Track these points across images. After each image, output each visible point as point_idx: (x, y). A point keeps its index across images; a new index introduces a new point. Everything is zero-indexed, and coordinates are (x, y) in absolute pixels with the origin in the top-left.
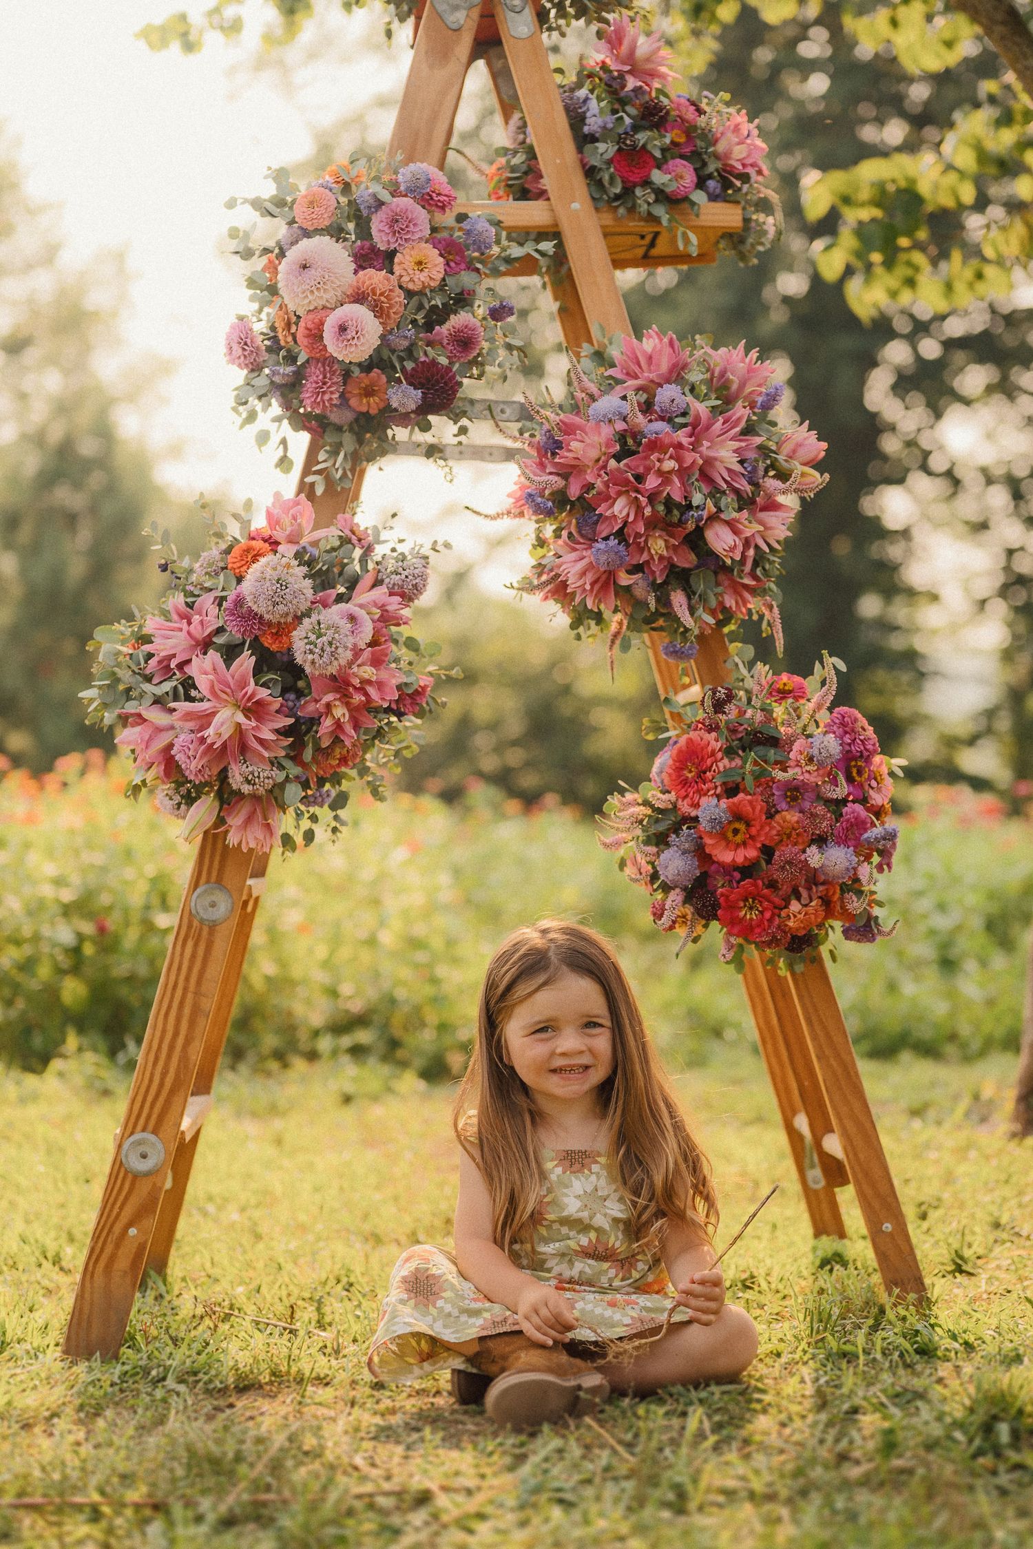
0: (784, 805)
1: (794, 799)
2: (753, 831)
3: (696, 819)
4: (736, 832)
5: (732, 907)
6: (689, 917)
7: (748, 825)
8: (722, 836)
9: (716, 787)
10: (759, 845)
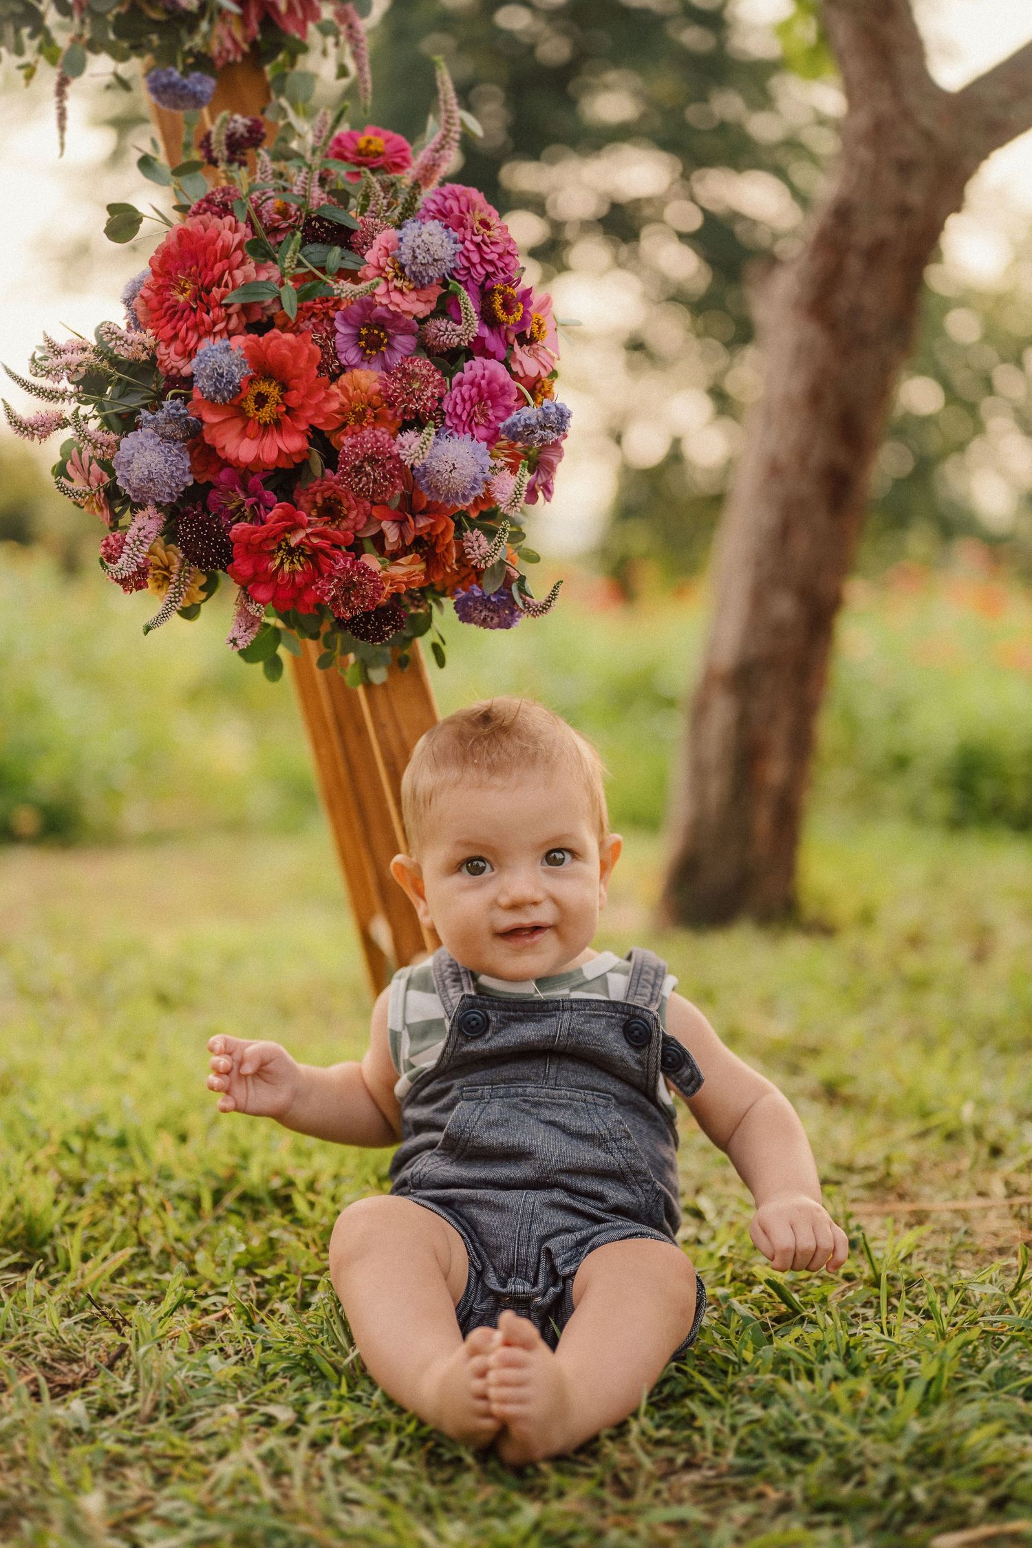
0: (352, 356)
1: (374, 344)
2: (294, 398)
3: (189, 381)
4: (261, 400)
5: (259, 551)
6: (175, 568)
7: (285, 388)
8: (236, 410)
9: (229, 316)
10: (303, 427)
